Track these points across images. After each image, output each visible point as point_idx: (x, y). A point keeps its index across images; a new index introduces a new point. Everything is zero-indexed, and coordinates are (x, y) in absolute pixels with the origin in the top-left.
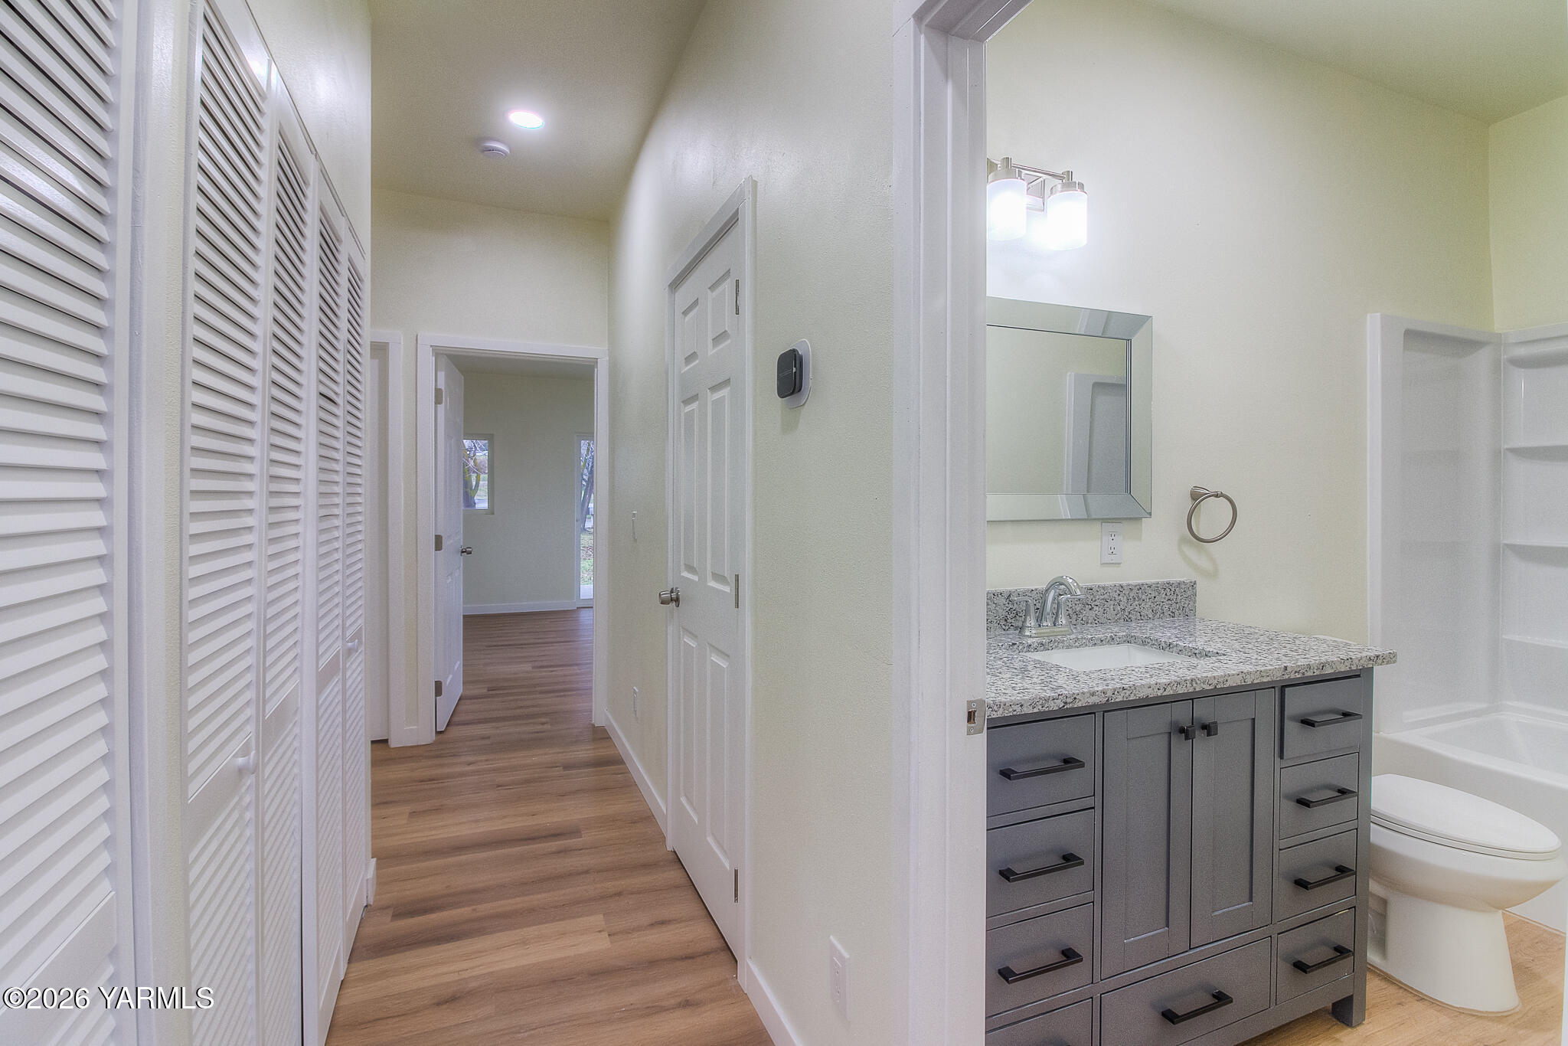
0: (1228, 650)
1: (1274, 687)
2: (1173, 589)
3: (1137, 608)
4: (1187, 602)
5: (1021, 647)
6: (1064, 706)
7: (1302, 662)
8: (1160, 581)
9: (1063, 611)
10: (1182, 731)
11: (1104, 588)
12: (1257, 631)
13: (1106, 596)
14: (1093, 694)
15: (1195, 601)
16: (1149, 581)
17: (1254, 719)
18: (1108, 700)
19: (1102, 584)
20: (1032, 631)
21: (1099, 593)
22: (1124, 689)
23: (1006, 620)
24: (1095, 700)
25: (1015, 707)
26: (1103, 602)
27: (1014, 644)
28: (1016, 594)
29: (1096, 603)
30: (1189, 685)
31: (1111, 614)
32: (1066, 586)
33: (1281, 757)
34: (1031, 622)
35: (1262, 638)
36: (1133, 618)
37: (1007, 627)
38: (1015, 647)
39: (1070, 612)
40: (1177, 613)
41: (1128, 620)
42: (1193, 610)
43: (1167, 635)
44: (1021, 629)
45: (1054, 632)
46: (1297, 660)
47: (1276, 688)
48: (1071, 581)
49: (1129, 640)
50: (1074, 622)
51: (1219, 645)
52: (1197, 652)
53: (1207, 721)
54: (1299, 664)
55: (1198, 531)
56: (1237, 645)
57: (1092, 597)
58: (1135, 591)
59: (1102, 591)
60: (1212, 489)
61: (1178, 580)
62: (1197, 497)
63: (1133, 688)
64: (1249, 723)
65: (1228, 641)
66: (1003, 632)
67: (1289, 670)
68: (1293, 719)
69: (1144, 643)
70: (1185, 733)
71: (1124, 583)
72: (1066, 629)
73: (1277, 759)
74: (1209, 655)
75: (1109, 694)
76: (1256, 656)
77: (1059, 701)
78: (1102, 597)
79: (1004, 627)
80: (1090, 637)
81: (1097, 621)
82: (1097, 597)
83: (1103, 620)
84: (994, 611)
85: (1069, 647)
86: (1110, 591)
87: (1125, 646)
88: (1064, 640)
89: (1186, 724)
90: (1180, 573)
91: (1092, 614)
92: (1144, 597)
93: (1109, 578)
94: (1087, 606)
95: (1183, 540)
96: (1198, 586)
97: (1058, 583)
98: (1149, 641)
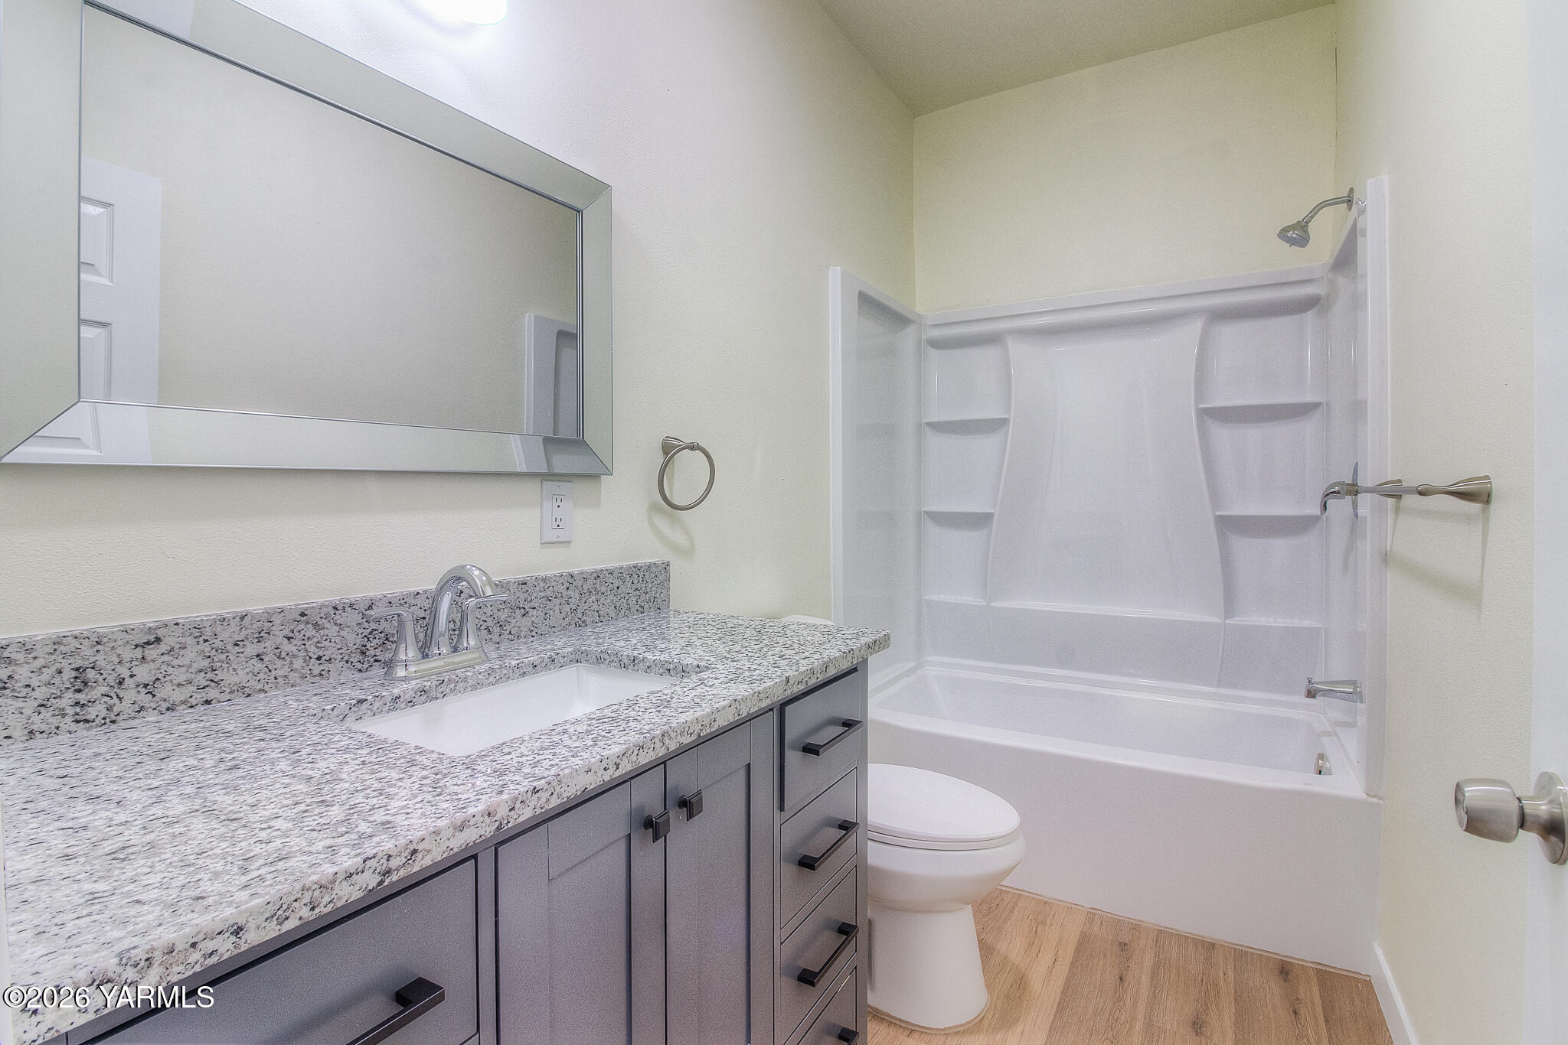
0: (712, 659)
1: (772, 710)
2: (641, 575)
3: (595, 607)
4: (660, 590)
5: (377, 705)
6: (381, 882)
7: (804, 666)
8: (624, 564)
9: (470, 626)
10: (649, 823)
11: (544, 580)
12: (741, 622)
13: (548, 593)
14: (462, 827)
15: (669, 588)
16: (610, 566)
17: (749, 764)
18: (499, 828)
19: (542, 574)
20: (410, 667)
21: (537, 589)
22: (535, 791)
23: (363, 653)
24: (470, 836)
25: (210, 946)
26: (544, 601)
27: (361, 702)
28: (385, 602)
29: (533, 604)
30: (658, 745)
31: (555, 618)
32: (468, 582)
33: (782, 808)
34: (408, 652)
35: (748, 633)
36: (589, 620)
37: (366, 666)
38: (365, 705)
39: (490, 623)
40: (646, 606)
41: (581, 624)
42: (666, 601)
43: (629, 643)
44: (389, 665)
45: (453, 663)
46: (797, 663)
47: (775, 709)
48: (477, 573)
49: (578, 658)
50: (496, 638)
51: (700, 652)
52: (671, 666)
53: (688, 793)
54: (802, 669)
55: (671, 494)
56: (722, 650)
57: (526, 595)
58: (591, 581)
59: (542, 585)
60: (688, 440)
61: (648, 561)
62: (670, 449)
63: (554, 783)
64: (743, 773)
65: (709, 642)
66: (358, 675)
67: (791, 681)
68: (794, 747)
69: (599, 660)
70: (653, 827)
71: (575, 570)
72: (476, 655)
73: (777, 812)
74: (687, 670)
75: (502, 812)
76: (748, 665)
77: (368, 874)
78: (542, 594)
79: (359, 666)
80: (514, 663)
81: (534, 632)
82: (535, 595)
83: (544, 629)
84: (338, 639)
85: (477, 686)
86: (554, 584)
87: (571, 671)
88: (466, 678)
89: (655, 808)
90: (650, 553)
91: (526, 622)
92: (603, 589)
93: (552, 564)
94: (518, 611)
95: (654, 508)
96: (672, 568)
97: (455, 579)
98: (606, 656)
